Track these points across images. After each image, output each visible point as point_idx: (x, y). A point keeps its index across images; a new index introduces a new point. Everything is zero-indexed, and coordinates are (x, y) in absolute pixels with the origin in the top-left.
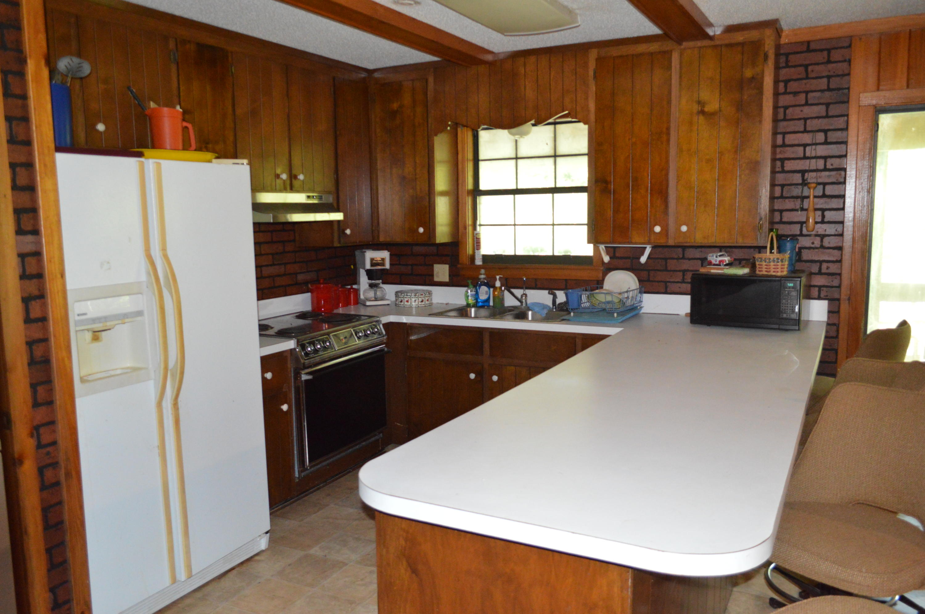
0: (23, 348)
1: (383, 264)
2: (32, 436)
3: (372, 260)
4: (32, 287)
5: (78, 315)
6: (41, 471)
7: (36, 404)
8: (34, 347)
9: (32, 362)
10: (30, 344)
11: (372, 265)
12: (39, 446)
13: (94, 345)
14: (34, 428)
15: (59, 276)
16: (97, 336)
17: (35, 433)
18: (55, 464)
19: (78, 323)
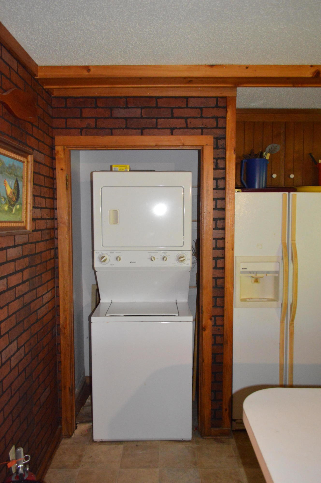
0: (211, 280)
2: (211, 319)
4: (219, 253)
5: (242, 269)
6: (214, 336)
7: (215, 306)
8: (218, 280)
9: (215, 287)
10: (215, 279)
12: (215, 325)
13: (256, 284)
14: (213, 316)
15: (231, 250)
16: (257, 280)
17: (213, 318)
18: (222, 335)
19: (242, 273)
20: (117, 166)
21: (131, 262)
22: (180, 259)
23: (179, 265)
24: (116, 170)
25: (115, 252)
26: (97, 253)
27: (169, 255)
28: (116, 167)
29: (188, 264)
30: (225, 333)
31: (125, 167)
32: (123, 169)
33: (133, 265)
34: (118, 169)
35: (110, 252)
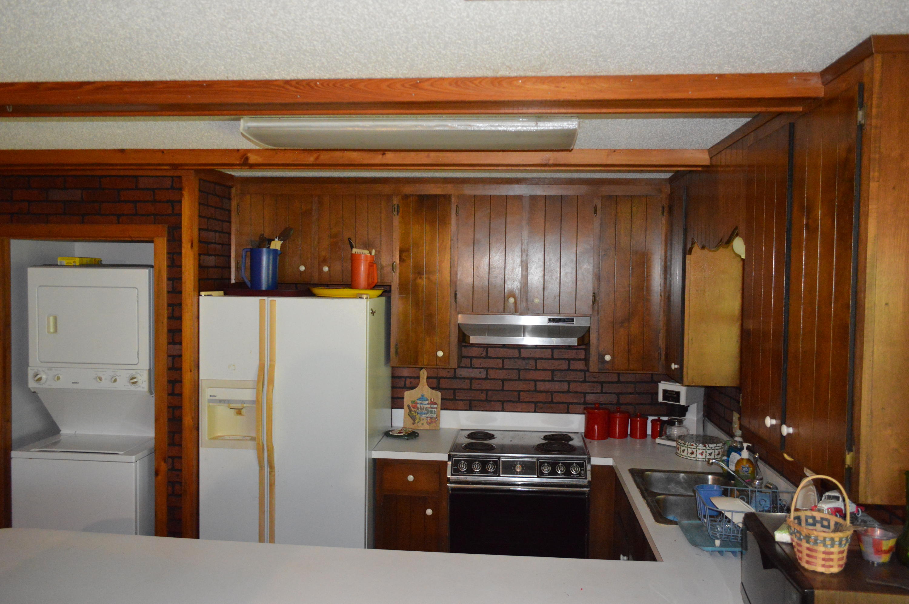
0: (165, 409)
1: (678, 400)
2: (167, 461)
3: (665, 392)
4: (174, 375)
5: (210, 396)
7: (173, 444)
8: (174, 410)
10: (172, 408)
11: (665, 398)
12: (171, 469)
13: (239, 417)
14: (169, 457)
15: (189, 371)
16: (239, 411)
17: (170, 460)
18: (181, 483)
19: (210, 401)
20: (64, 259)
21: (73, 383)
22: (133, 380)
23: (133, 388)
24: (63, 264)
25: (53, 369)
26: (31, 369)
27: (120, 376)
28: (61, 260)
29: (143, 388)
30: (183, 481)
31: (73, 260)
32: (70, 263)
33: (75, 386)
34: (65, 262)
35: (48, 370)
